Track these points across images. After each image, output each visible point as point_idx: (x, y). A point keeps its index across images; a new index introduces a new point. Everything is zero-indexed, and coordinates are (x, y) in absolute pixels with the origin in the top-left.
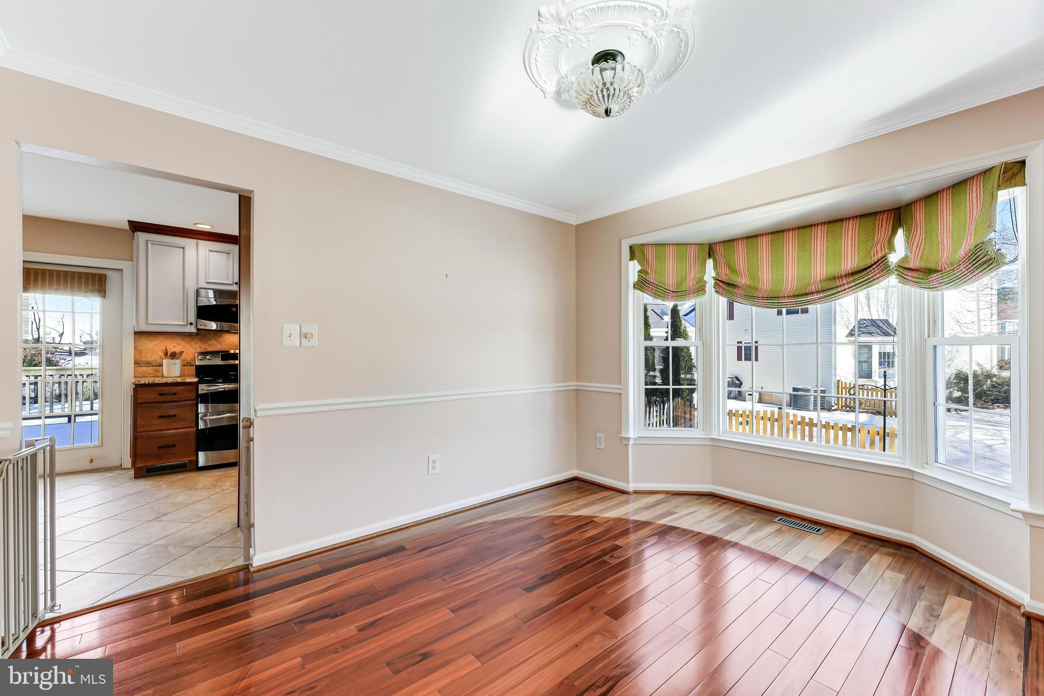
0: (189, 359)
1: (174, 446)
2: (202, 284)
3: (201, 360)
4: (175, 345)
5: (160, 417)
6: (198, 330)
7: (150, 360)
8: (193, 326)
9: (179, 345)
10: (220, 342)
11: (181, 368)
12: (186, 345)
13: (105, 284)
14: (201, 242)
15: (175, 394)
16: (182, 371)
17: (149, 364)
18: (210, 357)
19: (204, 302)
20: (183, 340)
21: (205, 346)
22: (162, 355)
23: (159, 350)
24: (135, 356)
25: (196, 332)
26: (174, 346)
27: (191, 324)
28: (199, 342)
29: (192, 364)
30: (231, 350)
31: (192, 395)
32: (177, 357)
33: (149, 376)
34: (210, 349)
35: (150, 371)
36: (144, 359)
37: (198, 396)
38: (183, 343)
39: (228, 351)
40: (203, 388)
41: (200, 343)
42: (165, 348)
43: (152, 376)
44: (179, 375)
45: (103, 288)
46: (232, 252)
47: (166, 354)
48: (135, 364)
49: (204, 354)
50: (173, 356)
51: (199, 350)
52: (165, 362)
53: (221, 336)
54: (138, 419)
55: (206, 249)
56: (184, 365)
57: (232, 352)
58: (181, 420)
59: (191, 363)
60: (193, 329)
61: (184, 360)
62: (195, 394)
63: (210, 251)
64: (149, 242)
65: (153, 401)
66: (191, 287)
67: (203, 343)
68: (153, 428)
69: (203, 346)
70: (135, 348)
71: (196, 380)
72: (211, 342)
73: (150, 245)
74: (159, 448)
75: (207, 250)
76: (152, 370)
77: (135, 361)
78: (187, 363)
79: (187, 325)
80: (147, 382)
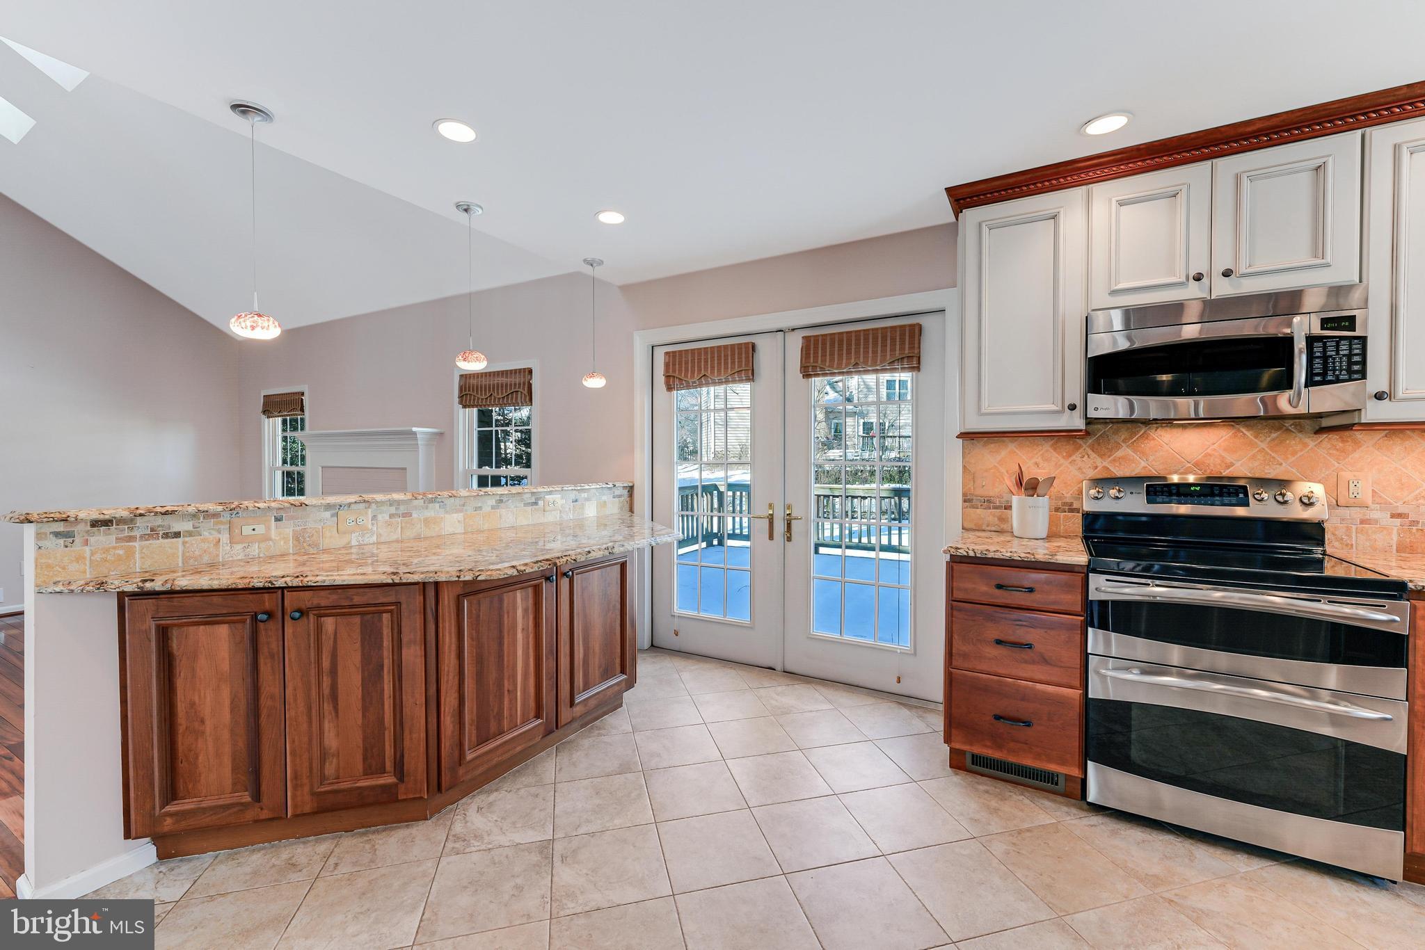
0: (1068, 496)
1: (1028, 724)
2: (1101, 298)
3: (1097, 498)
4: (1039, 460)
5: (999, 642)
6: (1089, 421)
7: (991, 494)
8: (1078, 413)
9: (1047, 460)
10: (1143, 453)
11: (1050, 517)
12: (1062, 461)
13: (919, 343)
14: (1098, 189)
15: (1031, 590)
16: (1052, 522)
17: (988, 502)
18: (1119, 491)
19: (1104, 345)
20: (1055, 449)
21: (1105, 464)
22: (1010, 482)
23: (1007, 472)
24: (964, 485)
25: (1083, 427)
26: (1037, 464)
27: (1073, 407)
28: (1090, 452)
29: (1075, 506)
30: (1175, 472)
31: (1073, 600)
32: (1039, 490)
33: (989, 528)
34: (1119, 472)
35: (990, 519)
36: (979, 492)
37: (1087, 604)
38: (1054, 455)
39: (1164, 478)
40: (1103, 588)
41: (1093, 455)
42: (1018, 467)
43: (993, 529)
44: (1044, 536)
45: (916, 351)
46: (1185, 188)
47: (1020, 482)
48: (965, 501)
49: (1104, 482)
50: (1031, 487)
51: (1092, 474)
52: (1015, 500)
53: (1145, 436)
54: (956, 636)
55: (1110, 200)
56: (1057, 510)
57: (1175, 479)
58: (1045, 661)
59: (1071, 504)
60: (1078, 423)
61: (1059, 498)
62: (1079, 597)
63: (1121, 204)
64: (984, 225)
65: (984, 599)
66: (1073, 310)
67: (1102, 456)
68: (984, 667)
69: (1100, 463)
70: (964, 467)
71: (1081, 558)
72: (1119, 453)
73: (985, 229)
74: (998, 717)
75: (1114, 203)
76: (994, 516)
77: (964, 495)
78: (1064, 504)
79: (1063, 411)
80: (971, 554)
